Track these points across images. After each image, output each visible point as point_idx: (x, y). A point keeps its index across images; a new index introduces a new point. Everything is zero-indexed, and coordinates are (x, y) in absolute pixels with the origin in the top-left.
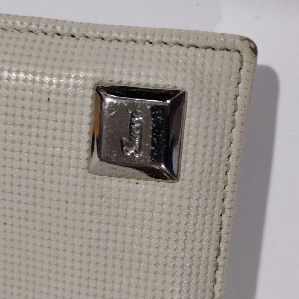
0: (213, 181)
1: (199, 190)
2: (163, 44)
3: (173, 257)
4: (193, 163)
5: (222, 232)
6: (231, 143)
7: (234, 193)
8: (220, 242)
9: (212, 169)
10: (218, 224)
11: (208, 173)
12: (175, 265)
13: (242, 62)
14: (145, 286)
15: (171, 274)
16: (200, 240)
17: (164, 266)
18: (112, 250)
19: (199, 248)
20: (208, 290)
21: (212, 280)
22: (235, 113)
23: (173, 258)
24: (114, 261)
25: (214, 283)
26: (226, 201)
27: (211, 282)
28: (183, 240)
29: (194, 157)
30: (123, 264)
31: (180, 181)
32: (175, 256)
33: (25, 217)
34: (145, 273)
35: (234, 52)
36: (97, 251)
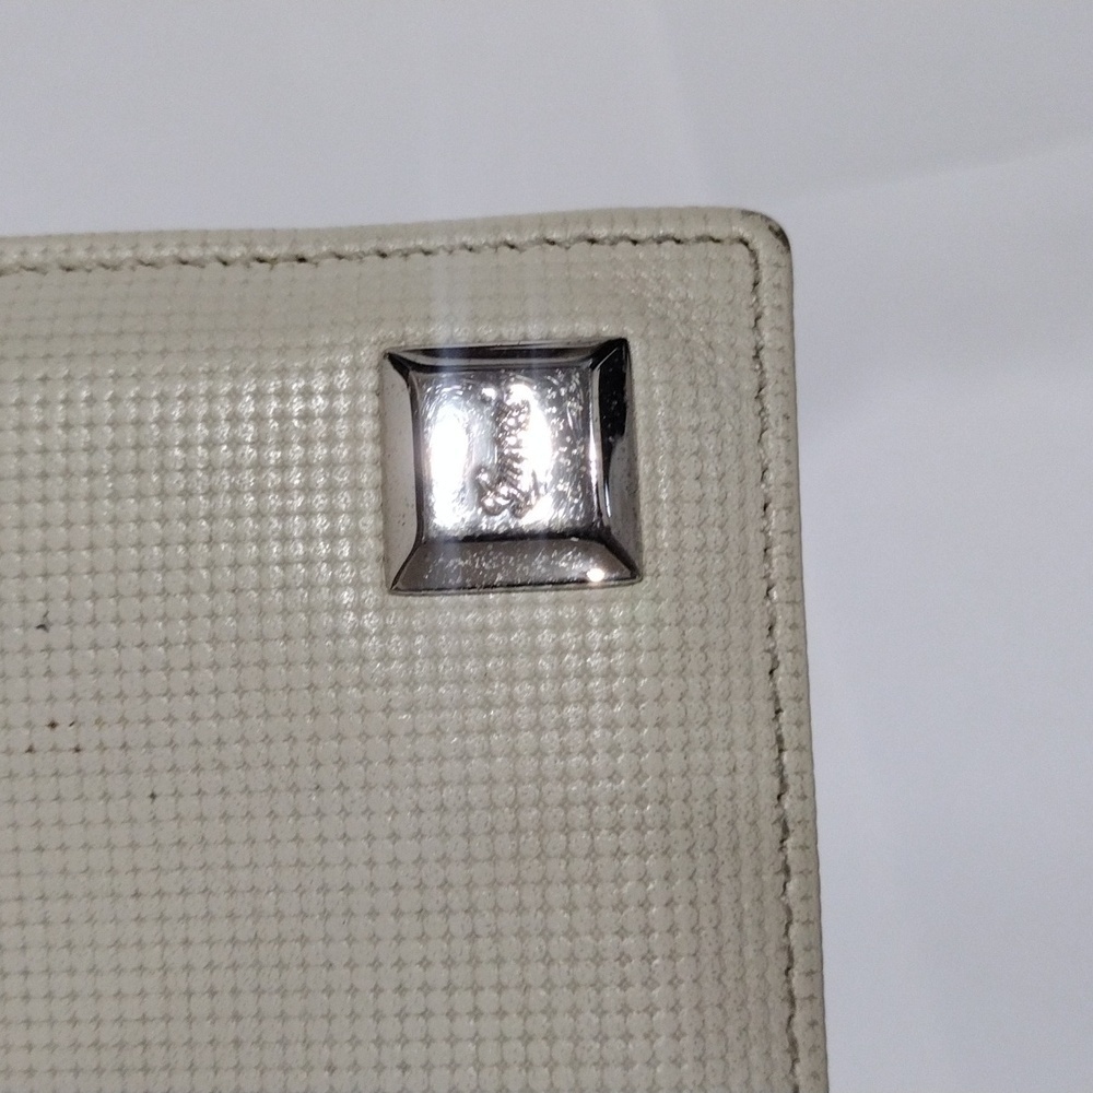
0: (735, 571)
1: (702, 598)
2: (547, 245)
3: (659, 799)
4: (675, 526)
5: (781, 721)
6: (765, 470)
7: (796, 606)
8: (781, 751)
9: (727, 539)
10: (767, 697)
11: (718, 549)
12: (667, 822)
13: (756, 266)
14: (591, 899)
15: (660, 851)
16: (725, 745)
17: (638, 828)
18: (483, 809)
19: (728, 768)
20: (769, 898)
21: (778, 866)
22: (763, 392)
23: (661, 803)
24: (492, 841)
25: (783, 877)
26: (778, 631)
27: (777, 873)
28: (680, 745)
29: (675, 509)
30: (519, 847)
31: (647, 579)
32: (665, 796)
33: (214, 760)
34: (585, 859)
35: (731, 244)
36: (438, 818)
